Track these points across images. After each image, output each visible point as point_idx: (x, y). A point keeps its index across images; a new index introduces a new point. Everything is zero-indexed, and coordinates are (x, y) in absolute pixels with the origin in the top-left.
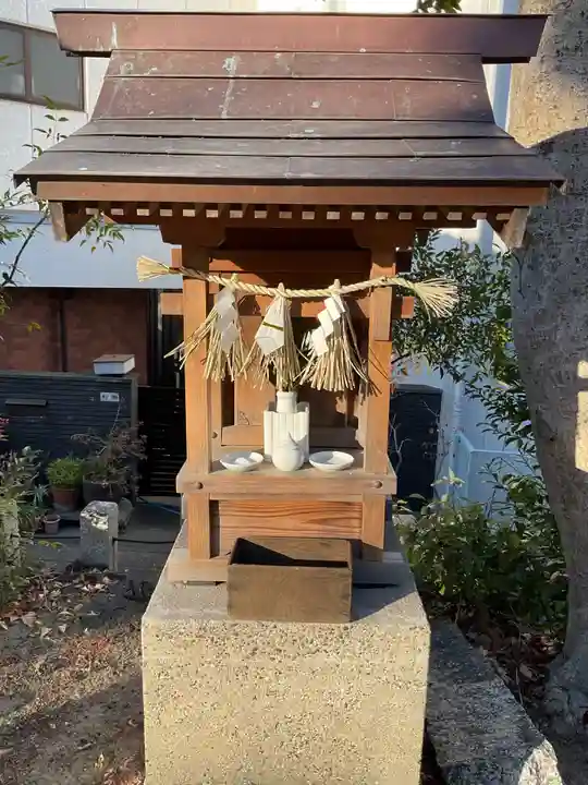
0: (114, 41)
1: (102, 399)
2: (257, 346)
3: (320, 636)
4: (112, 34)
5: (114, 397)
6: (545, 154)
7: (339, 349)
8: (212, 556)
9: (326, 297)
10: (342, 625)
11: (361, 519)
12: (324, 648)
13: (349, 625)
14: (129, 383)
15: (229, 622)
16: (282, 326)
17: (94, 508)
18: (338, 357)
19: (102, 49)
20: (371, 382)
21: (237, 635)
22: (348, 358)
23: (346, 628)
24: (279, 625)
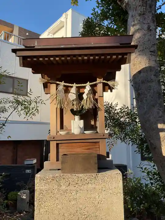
0: (36, 44)
1: (26, 172)
2: (69, 98)
3: (89, 178)
4: (35, 43)
5: (30, 171)
6: (140, 74)
7: (90, 97)
8: (57, 161)
9: (86, 86)
10: (96, 174)
11: (99, 148)
12: (90, 182)
13: (97, 174)
14: (34, 167)
15: (62, 175)
16: (75, 93)
17: (22, 192)
18: (90, 99)
19: (33, 46)
20: (99, 108)
21: (64, 179)
22: (92, 99)
23: (97, 175)
24: (76, 175)
